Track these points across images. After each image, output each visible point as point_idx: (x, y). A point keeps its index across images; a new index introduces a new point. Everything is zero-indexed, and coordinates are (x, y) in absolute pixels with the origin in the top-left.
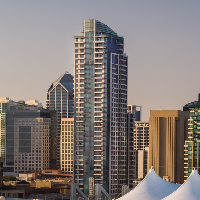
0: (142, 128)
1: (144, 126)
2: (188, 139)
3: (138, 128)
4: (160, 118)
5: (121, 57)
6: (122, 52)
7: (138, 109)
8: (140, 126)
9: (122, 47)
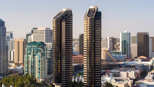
0: (13, 41)
1: (13, 40)
2: (26, 55)
3: (12, 41)
4: (18, 42)
5: (4, 28)
6: (4, 26)
7: (12, 32)
8: (12, 40)
9: (4, 25)
